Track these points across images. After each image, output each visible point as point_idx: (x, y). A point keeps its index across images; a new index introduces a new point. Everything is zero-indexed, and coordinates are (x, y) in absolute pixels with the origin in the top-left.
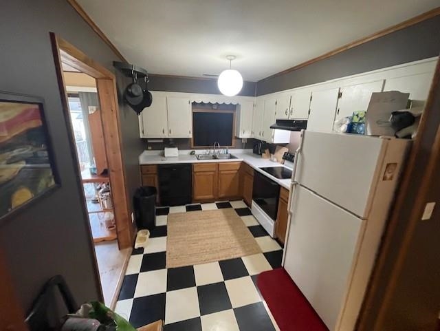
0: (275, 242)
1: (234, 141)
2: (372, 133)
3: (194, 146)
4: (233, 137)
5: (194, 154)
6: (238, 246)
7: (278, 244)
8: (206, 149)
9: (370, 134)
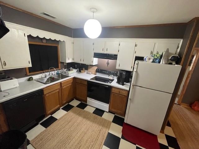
0: (109, 113)
1: (60, 65)
2: (165, 63)
3: (30, 72)
4: (59, 62)
5: (32, 79)
6: (101, 127)
7: (111, 114)
8: (41, 73)
9: (164, 63)
